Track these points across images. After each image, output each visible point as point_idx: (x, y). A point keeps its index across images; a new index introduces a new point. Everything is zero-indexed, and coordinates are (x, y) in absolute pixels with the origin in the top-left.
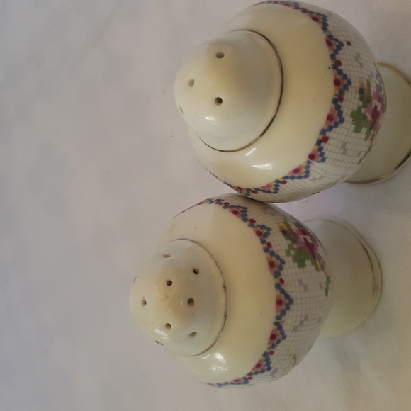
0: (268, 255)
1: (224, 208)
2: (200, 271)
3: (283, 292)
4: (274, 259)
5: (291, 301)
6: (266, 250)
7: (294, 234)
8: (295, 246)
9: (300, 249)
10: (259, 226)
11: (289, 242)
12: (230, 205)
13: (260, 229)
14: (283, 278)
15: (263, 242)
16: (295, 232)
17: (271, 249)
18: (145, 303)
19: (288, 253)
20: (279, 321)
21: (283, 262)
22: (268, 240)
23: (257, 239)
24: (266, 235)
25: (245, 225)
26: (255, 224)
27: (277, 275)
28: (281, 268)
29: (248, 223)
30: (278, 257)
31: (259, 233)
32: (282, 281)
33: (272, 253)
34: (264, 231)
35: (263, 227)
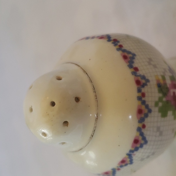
0: (140, 102)
1: (118, 50)
2: (81, 100)
3: (142, 134)
4: (143, 107)
5: (146, 142)
6: (139, 98)
7: (167, 88)
8: (164, 99)
9: (167, 102)
10: (140, 76)
11: (161, 95)
12: (123, 49)
13: (140, 79)
14: (146, 124)
15: (139, 91)
16: (168, 86)
17: (143, 99)
18: (31, 110)
19: (156, 104)
20: (131, 153)
21: (150, 111)
22: (143, 90)
23: (134, 87)
24: (144, 85)
25: (129, 71)
26: (138, 72)
27: (141, 120)
28: (146, 116)
29: (132, 70)
30: (147, 107)
31: (138, 82)
32: (144, 126)
33: (144, 103)
34: (143, 81)
35: (144, 77)
